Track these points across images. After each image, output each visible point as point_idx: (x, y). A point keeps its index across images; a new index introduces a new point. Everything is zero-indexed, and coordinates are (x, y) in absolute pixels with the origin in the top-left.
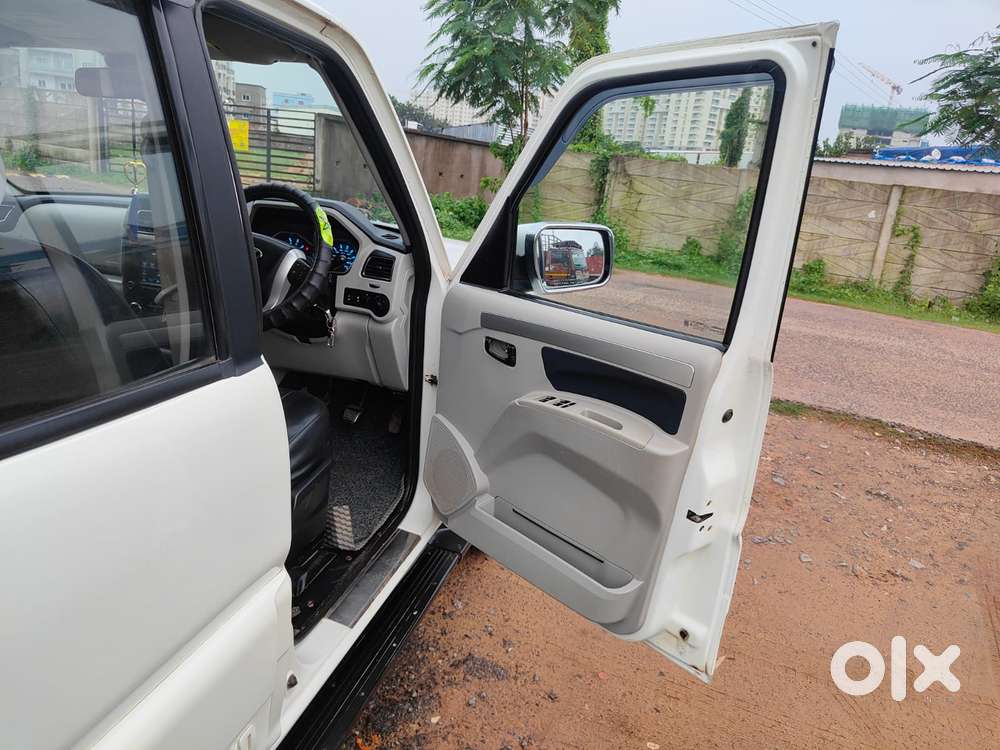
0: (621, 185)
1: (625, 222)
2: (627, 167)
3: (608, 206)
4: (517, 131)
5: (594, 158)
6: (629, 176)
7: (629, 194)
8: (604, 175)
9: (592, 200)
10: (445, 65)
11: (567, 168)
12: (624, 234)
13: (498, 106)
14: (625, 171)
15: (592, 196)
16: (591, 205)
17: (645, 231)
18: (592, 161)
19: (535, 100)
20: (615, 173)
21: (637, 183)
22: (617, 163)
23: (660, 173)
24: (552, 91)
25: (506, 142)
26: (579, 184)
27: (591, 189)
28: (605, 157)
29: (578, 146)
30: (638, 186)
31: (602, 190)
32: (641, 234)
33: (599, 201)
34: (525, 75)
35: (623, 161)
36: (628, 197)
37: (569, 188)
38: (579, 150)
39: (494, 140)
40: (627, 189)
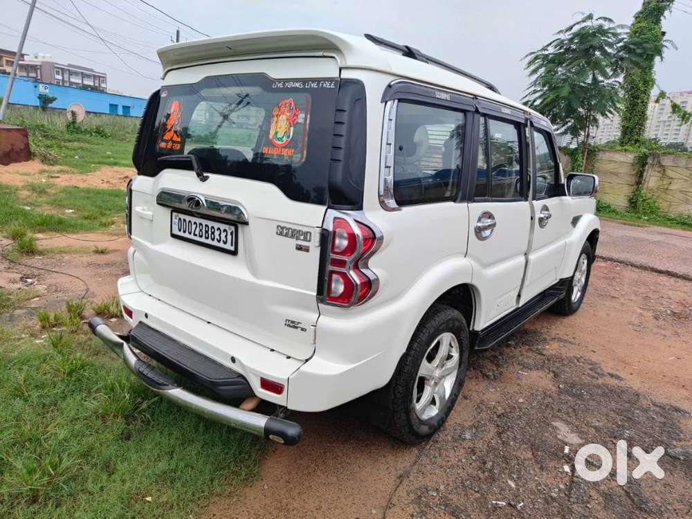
0: (656, 173)
1: (658, 197)
2: (661, 162)
3: (645, 186)
4: (581, 138)
5: (636, 155)
6: (663, 166)
7: (662, 179)
8: (644, 165)
9: (634, 182)
10: (534, 101)
11: (616, 162)
12: (656, 204)
13: (569, 124)
14: (659, 163)
15: (633, 180)
16: (632, 185)
17: (673, 203)
18: (635, 157)
19: (596, 120)
20: (652, 165)
21: (669, 171)
22: (654, 158)
23: (687, 164)
24: (609, 114)
25: (573, 146)
26: (623, 172)
27: (633, 175)
28: (645, 154)
29: (626, 147)
30: (669, 173)
31: (641, 176)
32: (670, 206)
33: (639, 183)
34: (589, 104)
35: (659, 156)
36: (661, 180)
37: (617, 174)
38: (626, 150)
39: (564, 145)
40: (661, 175)
